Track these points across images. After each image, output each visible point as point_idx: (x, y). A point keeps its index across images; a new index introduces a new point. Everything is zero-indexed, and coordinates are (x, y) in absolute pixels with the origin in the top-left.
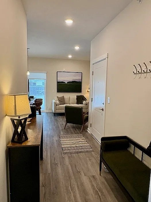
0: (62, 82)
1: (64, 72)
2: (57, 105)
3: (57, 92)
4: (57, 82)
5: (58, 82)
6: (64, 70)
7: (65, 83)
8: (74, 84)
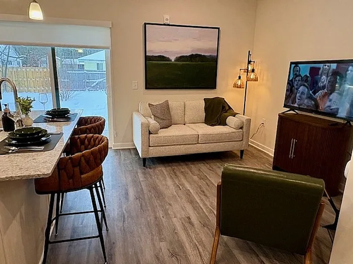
0: (162, 58)
1: (164, 25)
2: (150, 133)
3: (146, 88)
4: (146, 56)
5: (147, 59)
6: (167, 18)
7: (168, 59)
8: (194, 63)
